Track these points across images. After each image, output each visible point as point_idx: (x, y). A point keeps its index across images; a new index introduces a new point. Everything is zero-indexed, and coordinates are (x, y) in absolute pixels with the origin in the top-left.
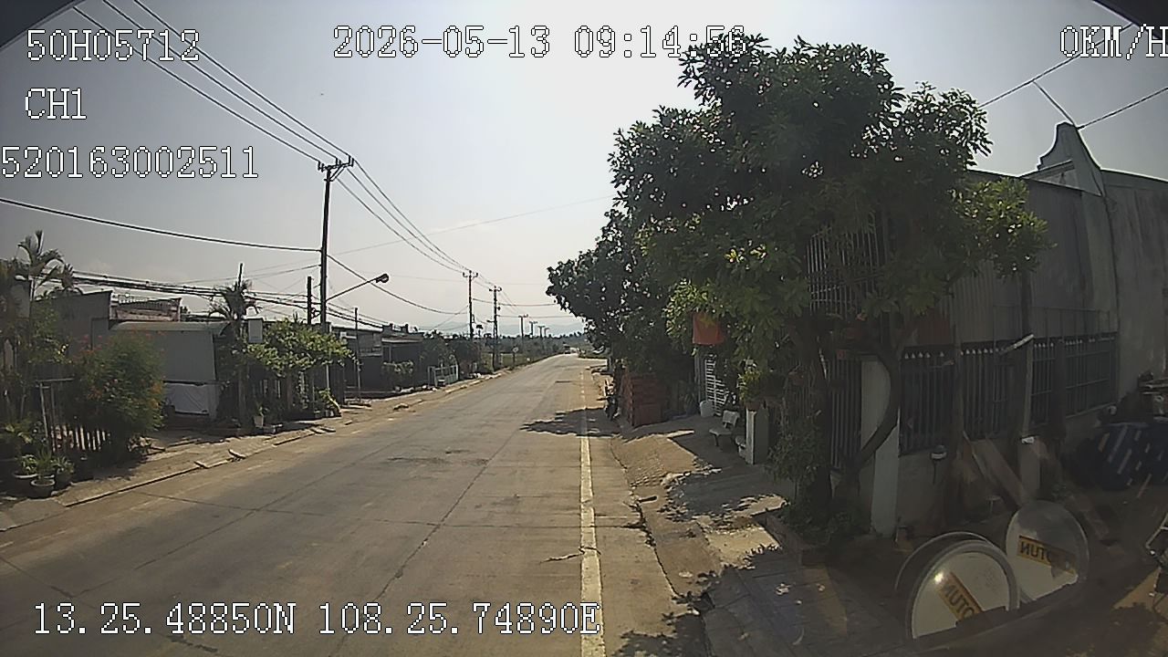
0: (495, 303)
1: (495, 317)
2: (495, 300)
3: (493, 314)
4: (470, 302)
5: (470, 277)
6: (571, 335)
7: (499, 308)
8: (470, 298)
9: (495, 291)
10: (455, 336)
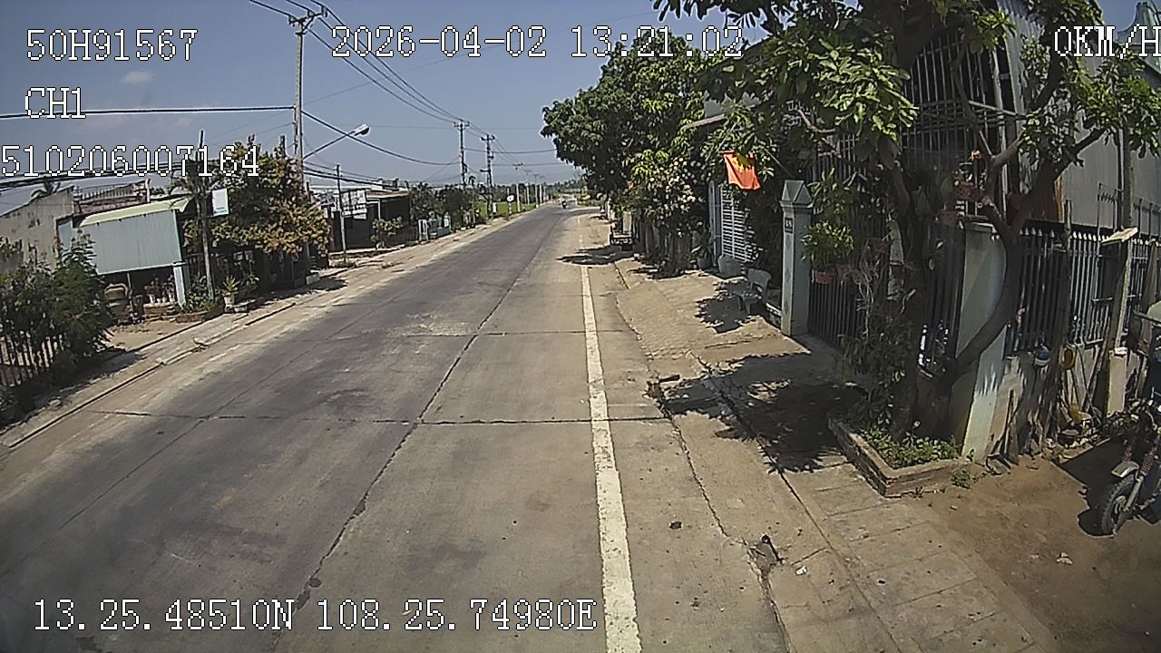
0: (488, 153)
1: (489, 166)
2: (488, 148)
3: (487, 163)
4: (463, 153)
5: (461, 126)
6: (566, 183)
7: (492, 157)
8: (462, 148)
9: (488, 140)
10: (447, 186)
